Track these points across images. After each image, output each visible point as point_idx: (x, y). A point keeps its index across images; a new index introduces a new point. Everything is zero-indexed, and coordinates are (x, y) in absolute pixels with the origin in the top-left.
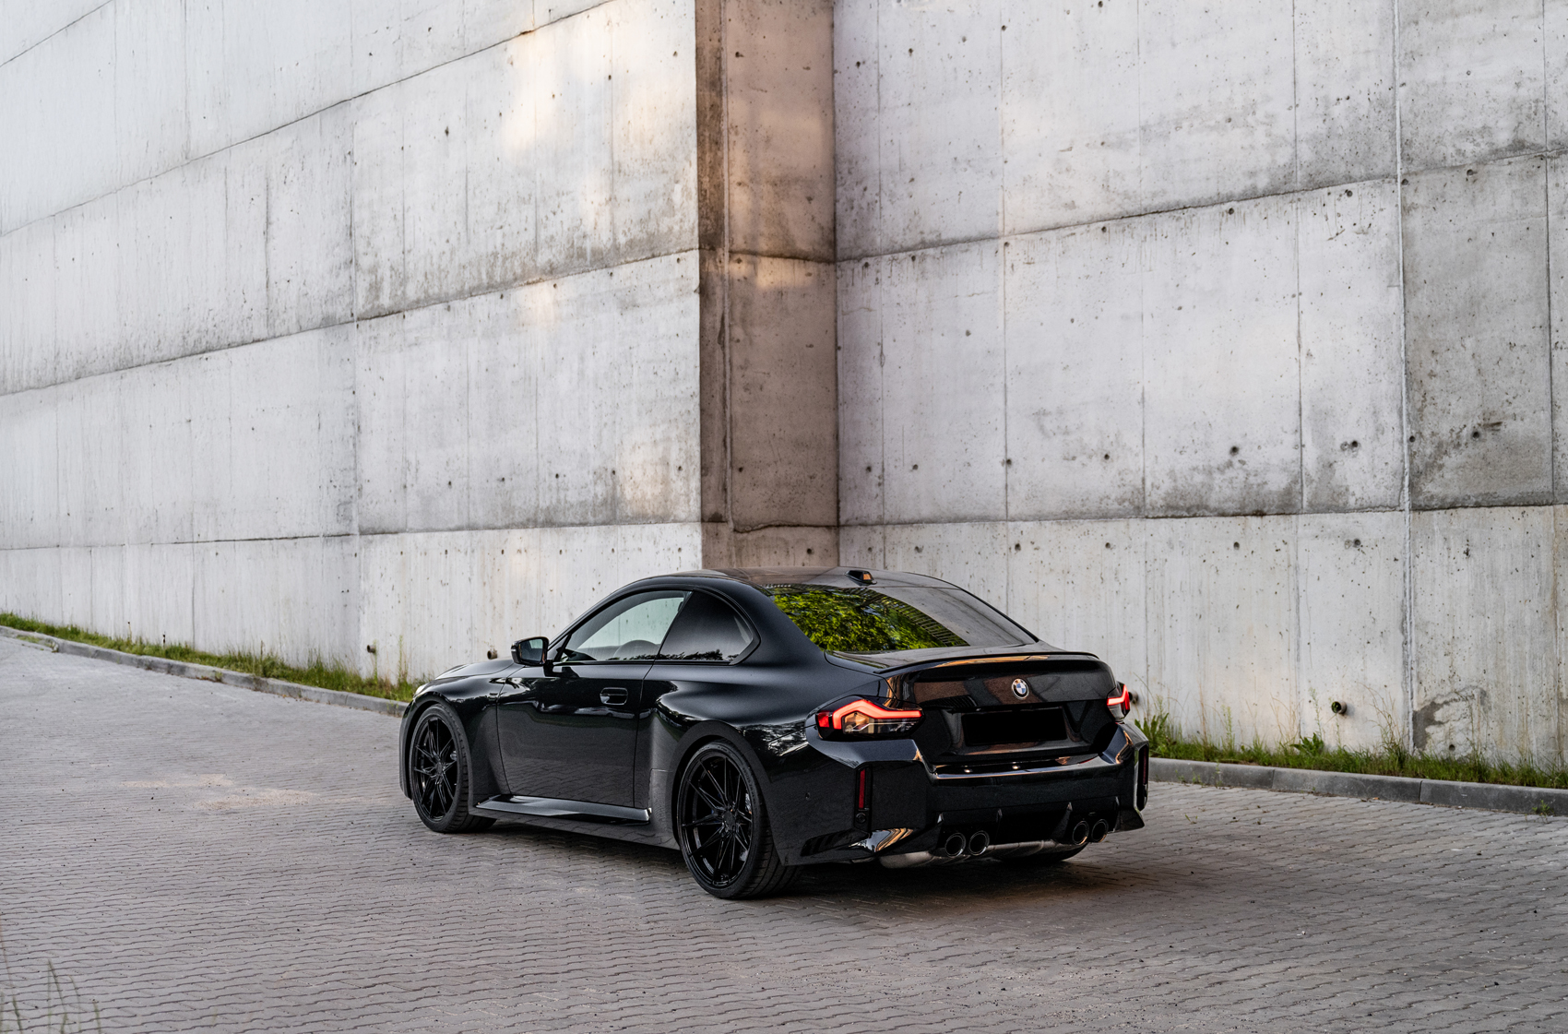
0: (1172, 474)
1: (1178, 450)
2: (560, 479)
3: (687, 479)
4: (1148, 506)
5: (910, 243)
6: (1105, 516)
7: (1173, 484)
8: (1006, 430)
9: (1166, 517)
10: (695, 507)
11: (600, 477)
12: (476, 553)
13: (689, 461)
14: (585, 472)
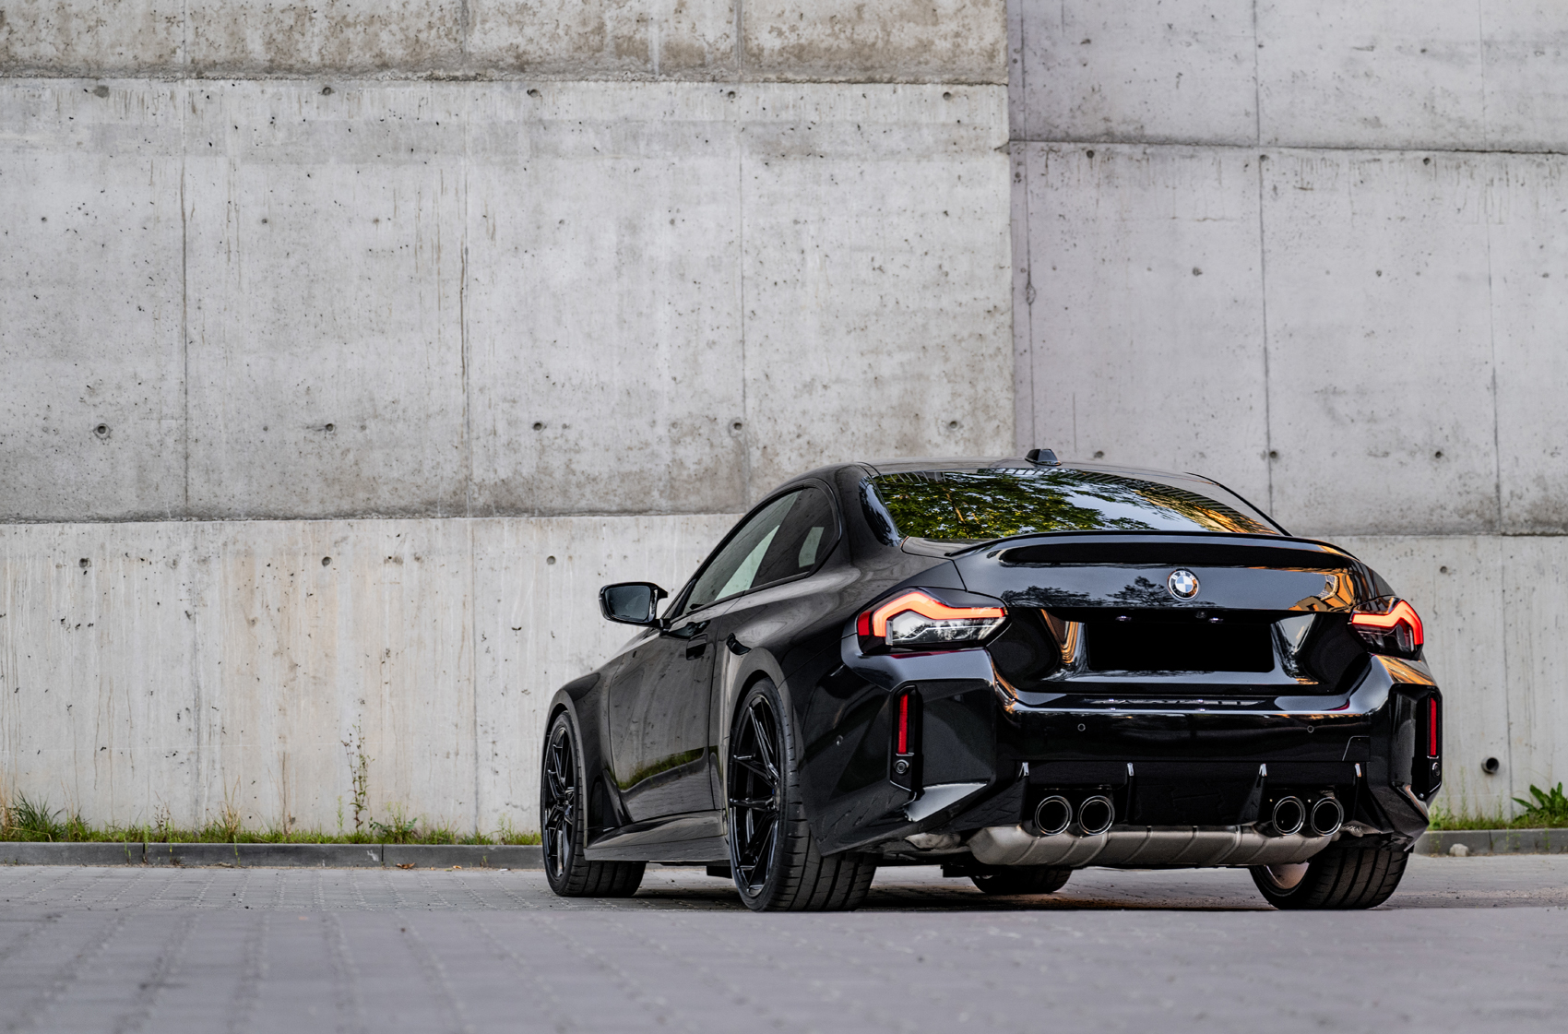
0: (1540, 480)
1: (1549, 451)
2: (547, 433)
4: (1506, 520)
5: (1083, 131)
6: (1439, 532)
7: (1542, 493)
8: (1268, 411)
9: (1533, 534)
13: (979, 413)
14: (641, 423)
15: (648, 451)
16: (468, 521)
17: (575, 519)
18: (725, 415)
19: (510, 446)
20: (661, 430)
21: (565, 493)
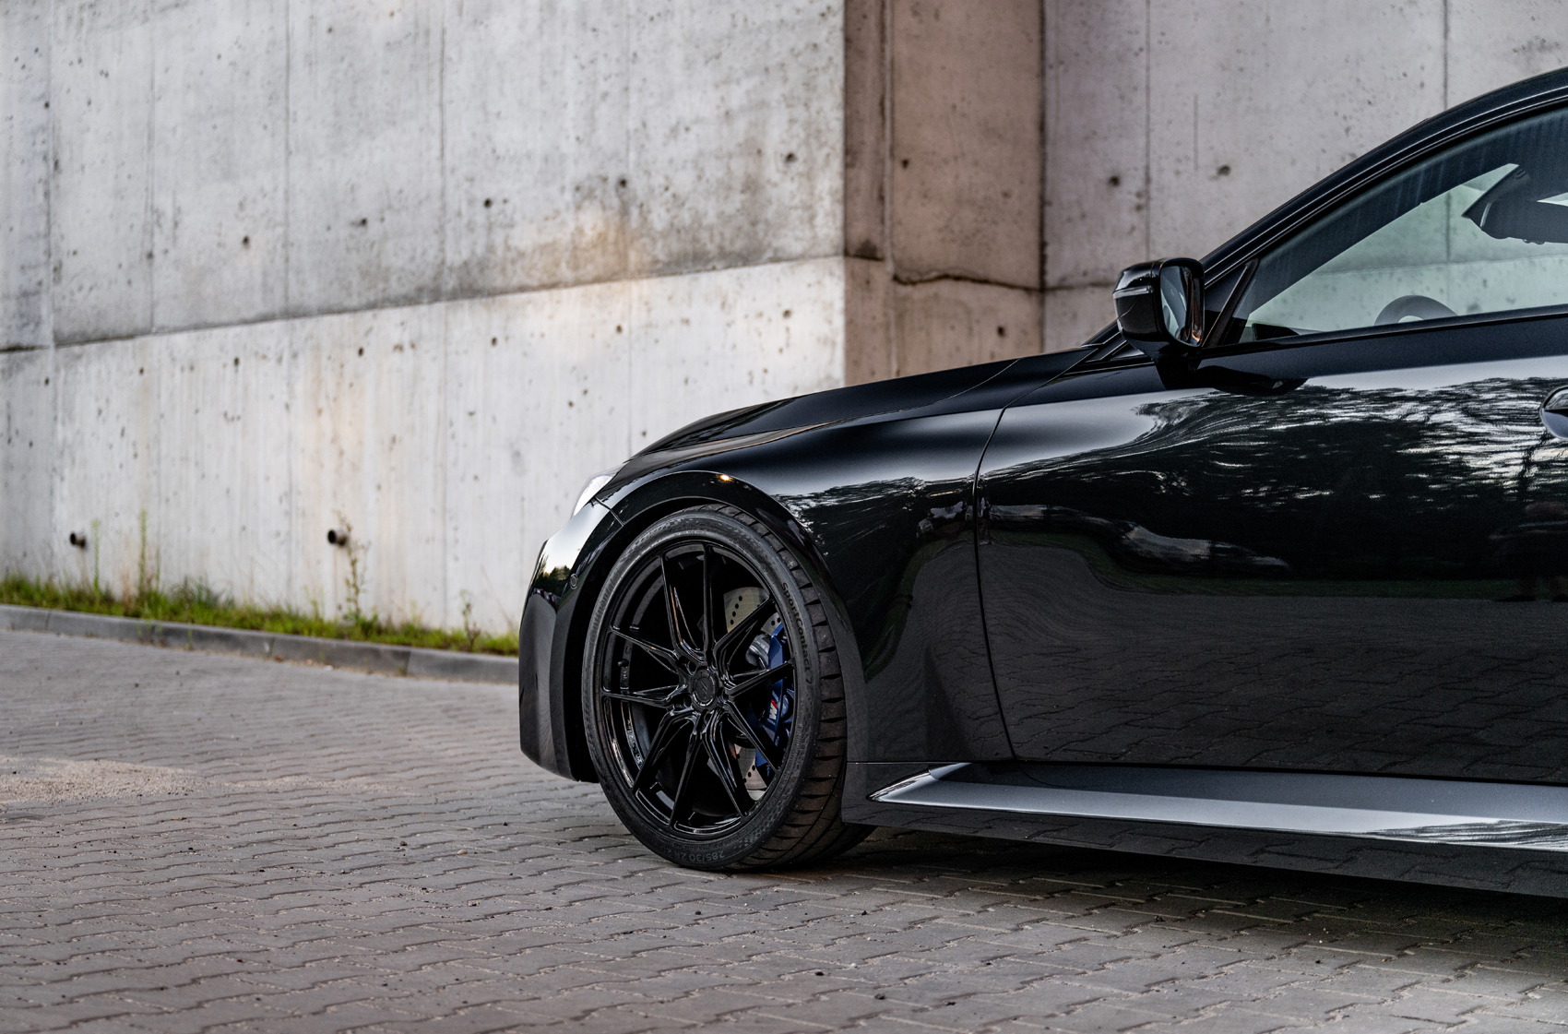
2: (494, 208)
3: (809, 176)
8: (1445, 86)
10: (828, 227)
11: (590, 195)
12: (301, 359)
13: (812, 141)
14: (554, 190)
15: (558, 220)
16: (440, 307)
17: (510, 298)
18: (614, 173)
19: (470, 226)
20: (568, 196)
21: (504, 270)
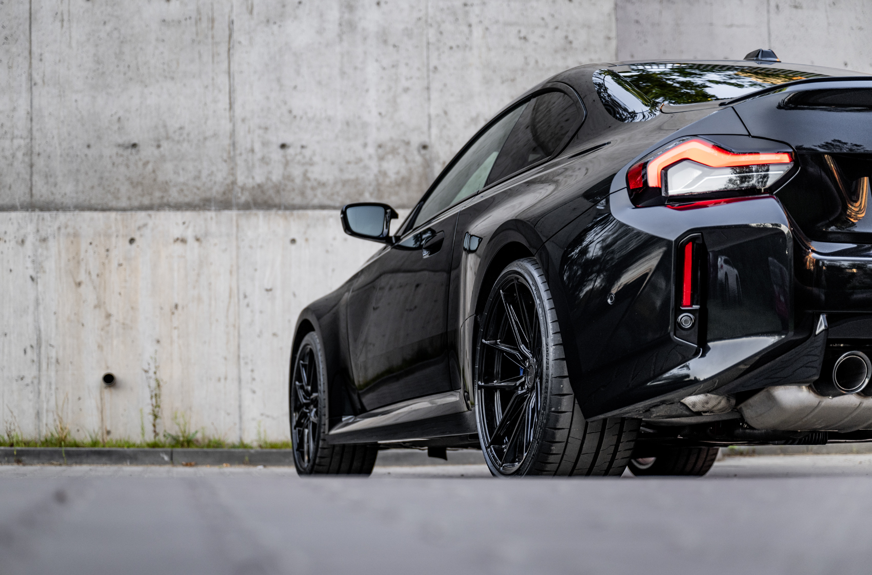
14: (356, 145)
15: (361, 165)
16: (233, 213)
17: (310, 213)
18: (416, 140)
19: (264, 160)
20: (371, 150)
21: (303, 194)
